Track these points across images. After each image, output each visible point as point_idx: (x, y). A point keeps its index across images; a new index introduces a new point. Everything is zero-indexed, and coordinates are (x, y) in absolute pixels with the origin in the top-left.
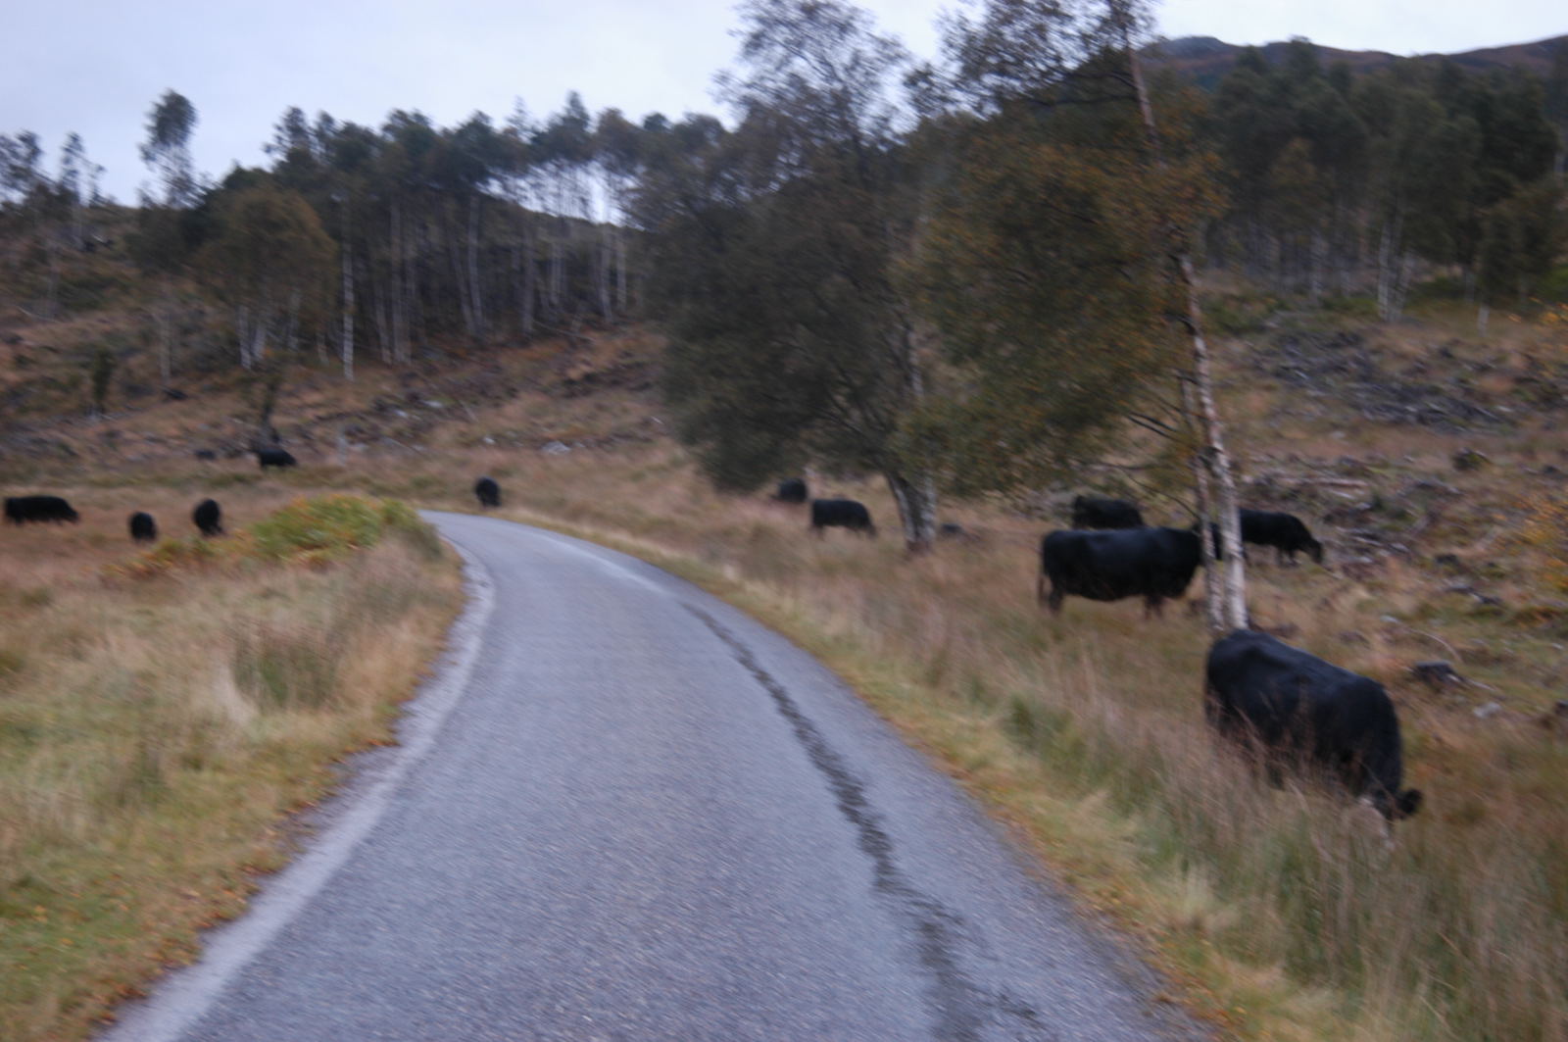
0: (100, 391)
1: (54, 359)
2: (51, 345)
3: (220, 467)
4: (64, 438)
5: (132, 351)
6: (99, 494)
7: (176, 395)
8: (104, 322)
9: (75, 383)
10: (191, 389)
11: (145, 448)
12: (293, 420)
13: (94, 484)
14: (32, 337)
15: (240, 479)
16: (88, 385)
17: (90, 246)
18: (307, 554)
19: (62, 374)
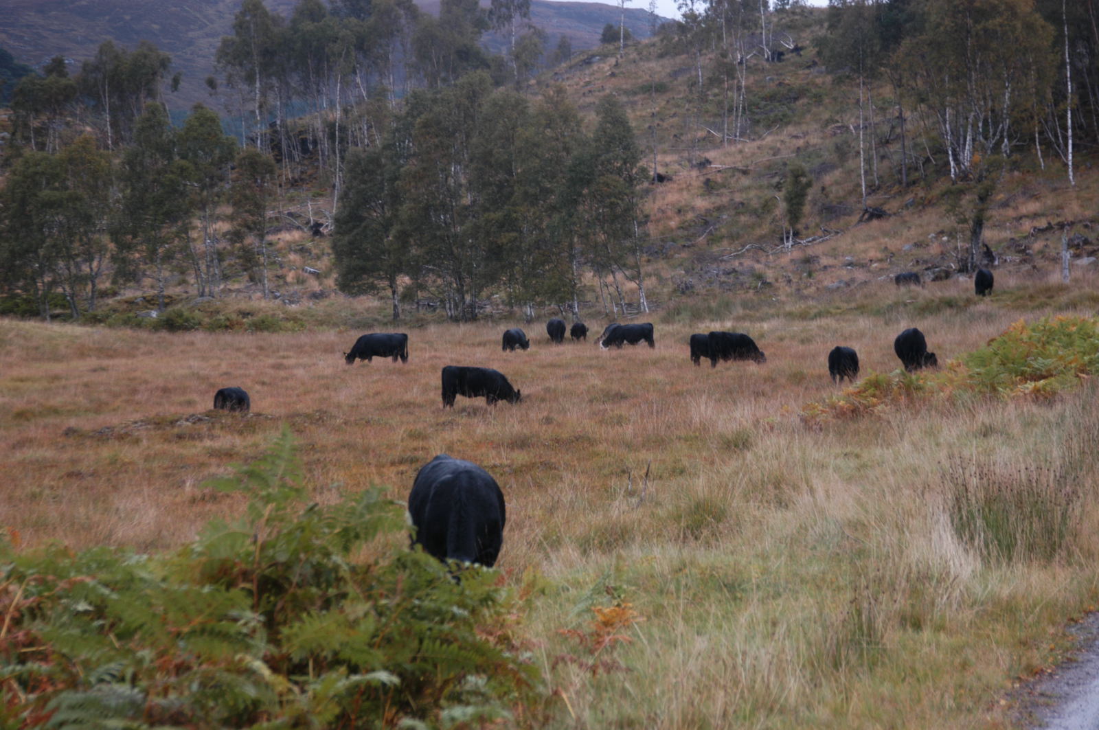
0: (794, 214)
1: (745, 181)
2: (740, 166)
3: (928, 291)
4: (757, 266)
5: (825, 168)
6: (797, 327)
7: (877, 214)
8: (796, 137)
9: (767, 206)
10: (892, 206)
11: (844, 274)
12: (1007, 234)
13: (790, 316)
14: (720, 158)
15: (950, 304)
16: (782, 207)
17: (778, 55)
18: (1030, 385)
19: (754, 198)
